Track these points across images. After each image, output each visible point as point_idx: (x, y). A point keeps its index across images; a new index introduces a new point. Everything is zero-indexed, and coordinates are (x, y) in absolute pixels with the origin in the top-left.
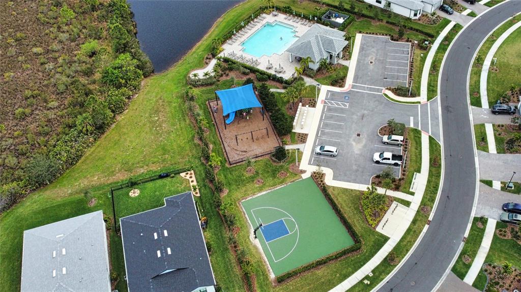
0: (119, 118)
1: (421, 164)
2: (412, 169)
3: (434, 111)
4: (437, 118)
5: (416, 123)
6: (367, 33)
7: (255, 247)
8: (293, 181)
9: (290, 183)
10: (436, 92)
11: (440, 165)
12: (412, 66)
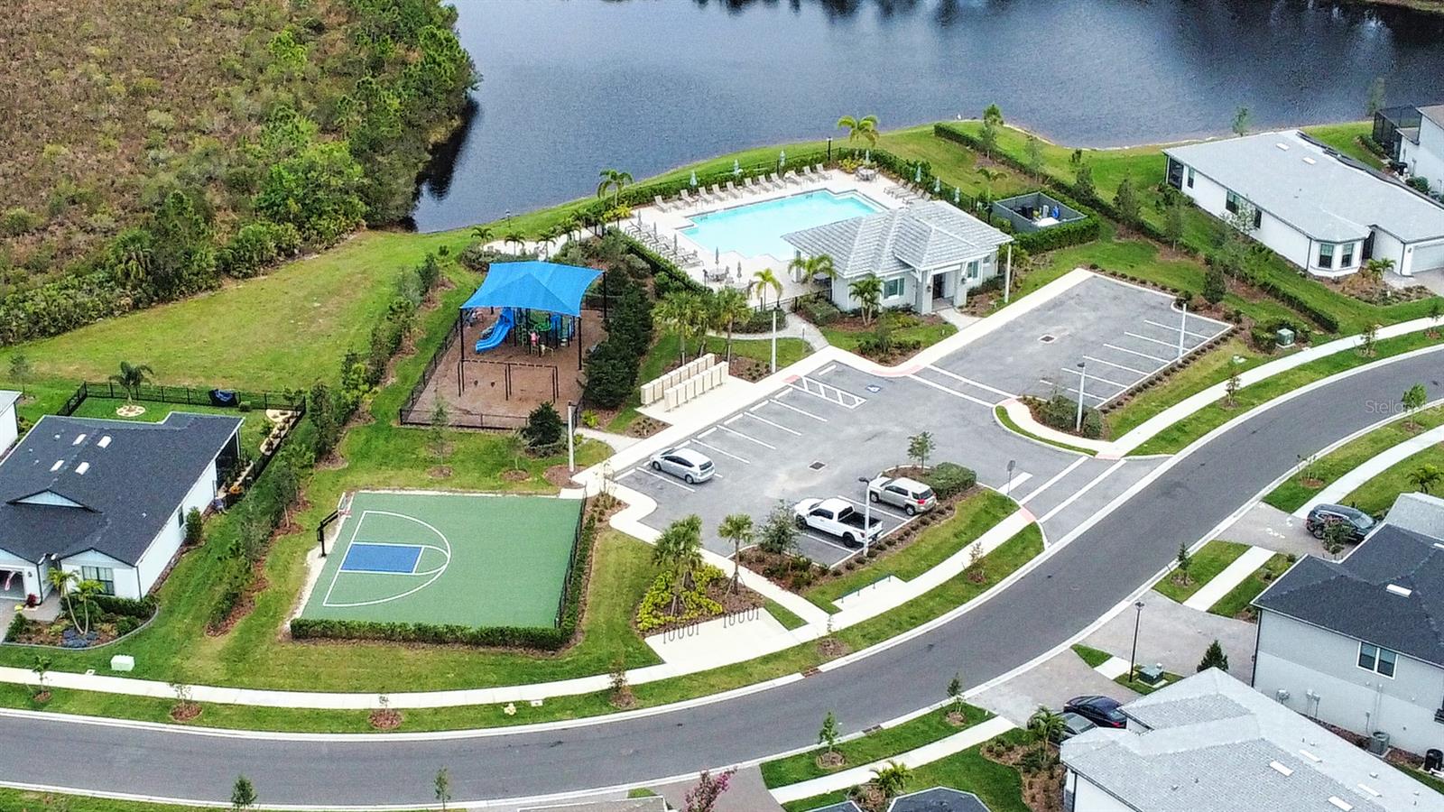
0: (230, 286)
1: (930, 567)
2: (892, 567)
3: (1118, 481)
4: (1107, 499)
5: (1024, 490)
6: (1114, 274)
7: (306, 571)
8: (530, 494)
9: (515, 495)
10: (1182, 446)
11: (990, 585)
12: (1169, 372)
